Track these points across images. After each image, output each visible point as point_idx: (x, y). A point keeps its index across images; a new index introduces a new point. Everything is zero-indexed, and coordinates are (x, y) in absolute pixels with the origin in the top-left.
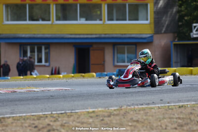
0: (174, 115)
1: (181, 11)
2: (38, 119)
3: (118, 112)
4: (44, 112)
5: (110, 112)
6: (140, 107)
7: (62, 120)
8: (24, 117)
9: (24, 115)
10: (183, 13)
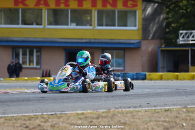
0: (160, 118)
1: (169, 18)
2: (29, 120)
3: (106, 114)
4: (35, 113)
5: (98, 114)
6: (128, 109)
7: (52, 121)
8: (15, 117)
9: (16, 115)
10: (170, 20)
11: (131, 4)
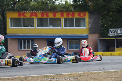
0: (112, 76)
1: (103, 22)
2: (44, 78)
3: (84, 74)
4: (46, 74)
5: (80, 74)
6: (94, 72)
8: (36, 77)
9: (36, 75)
10: (104, 23)
11: (82, 15)
